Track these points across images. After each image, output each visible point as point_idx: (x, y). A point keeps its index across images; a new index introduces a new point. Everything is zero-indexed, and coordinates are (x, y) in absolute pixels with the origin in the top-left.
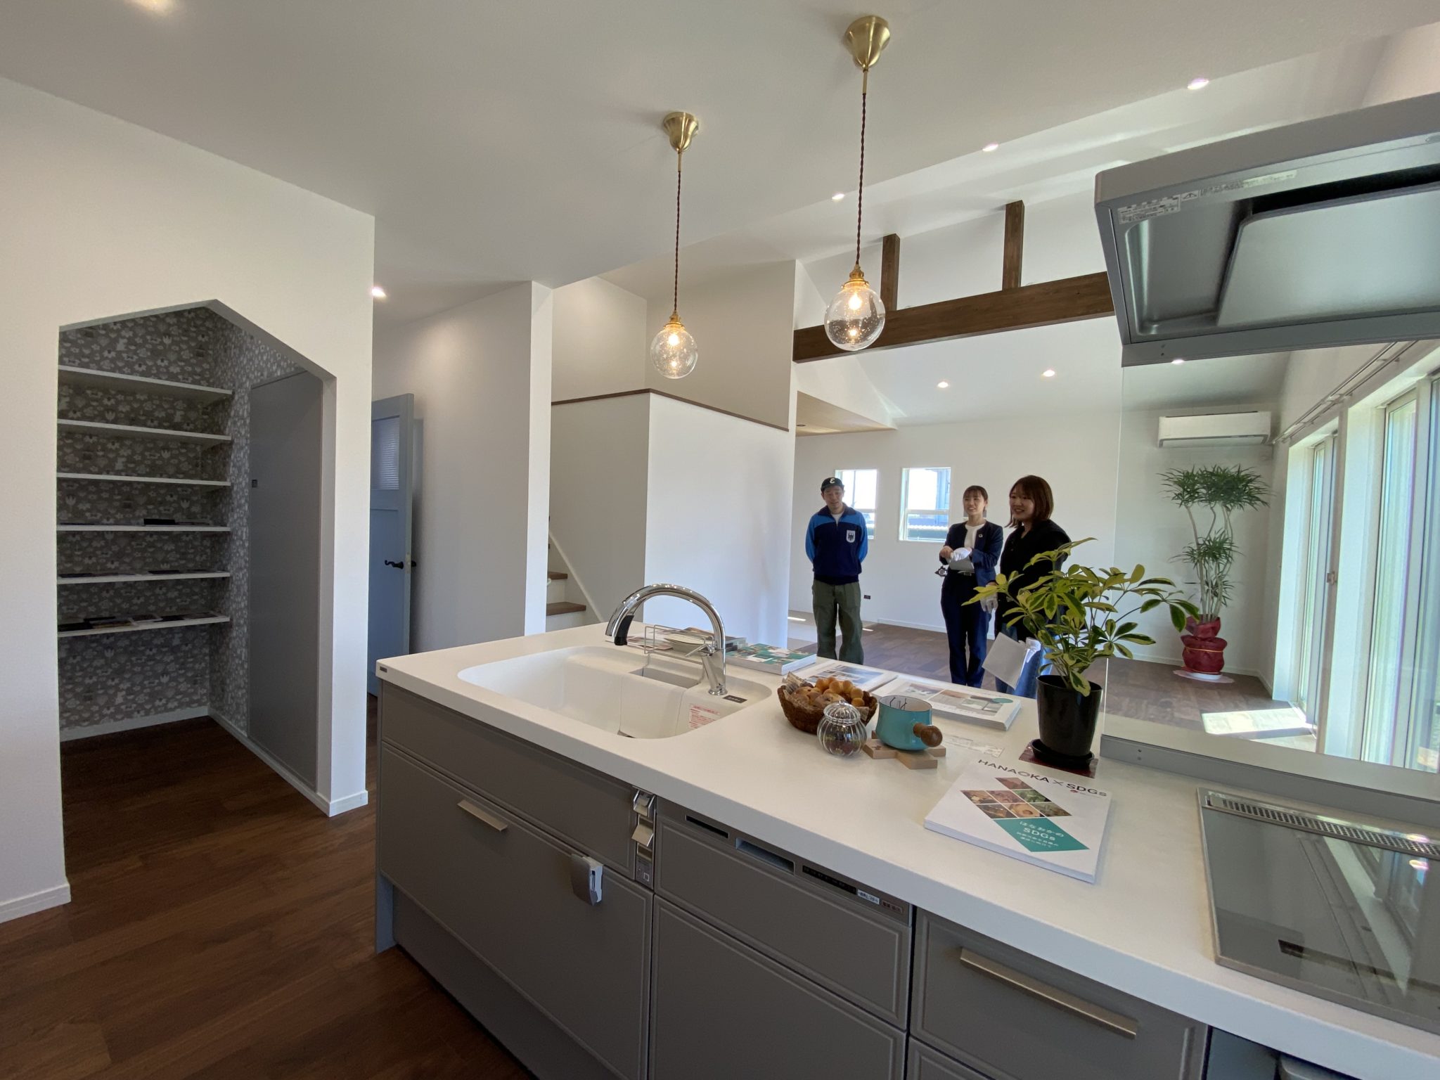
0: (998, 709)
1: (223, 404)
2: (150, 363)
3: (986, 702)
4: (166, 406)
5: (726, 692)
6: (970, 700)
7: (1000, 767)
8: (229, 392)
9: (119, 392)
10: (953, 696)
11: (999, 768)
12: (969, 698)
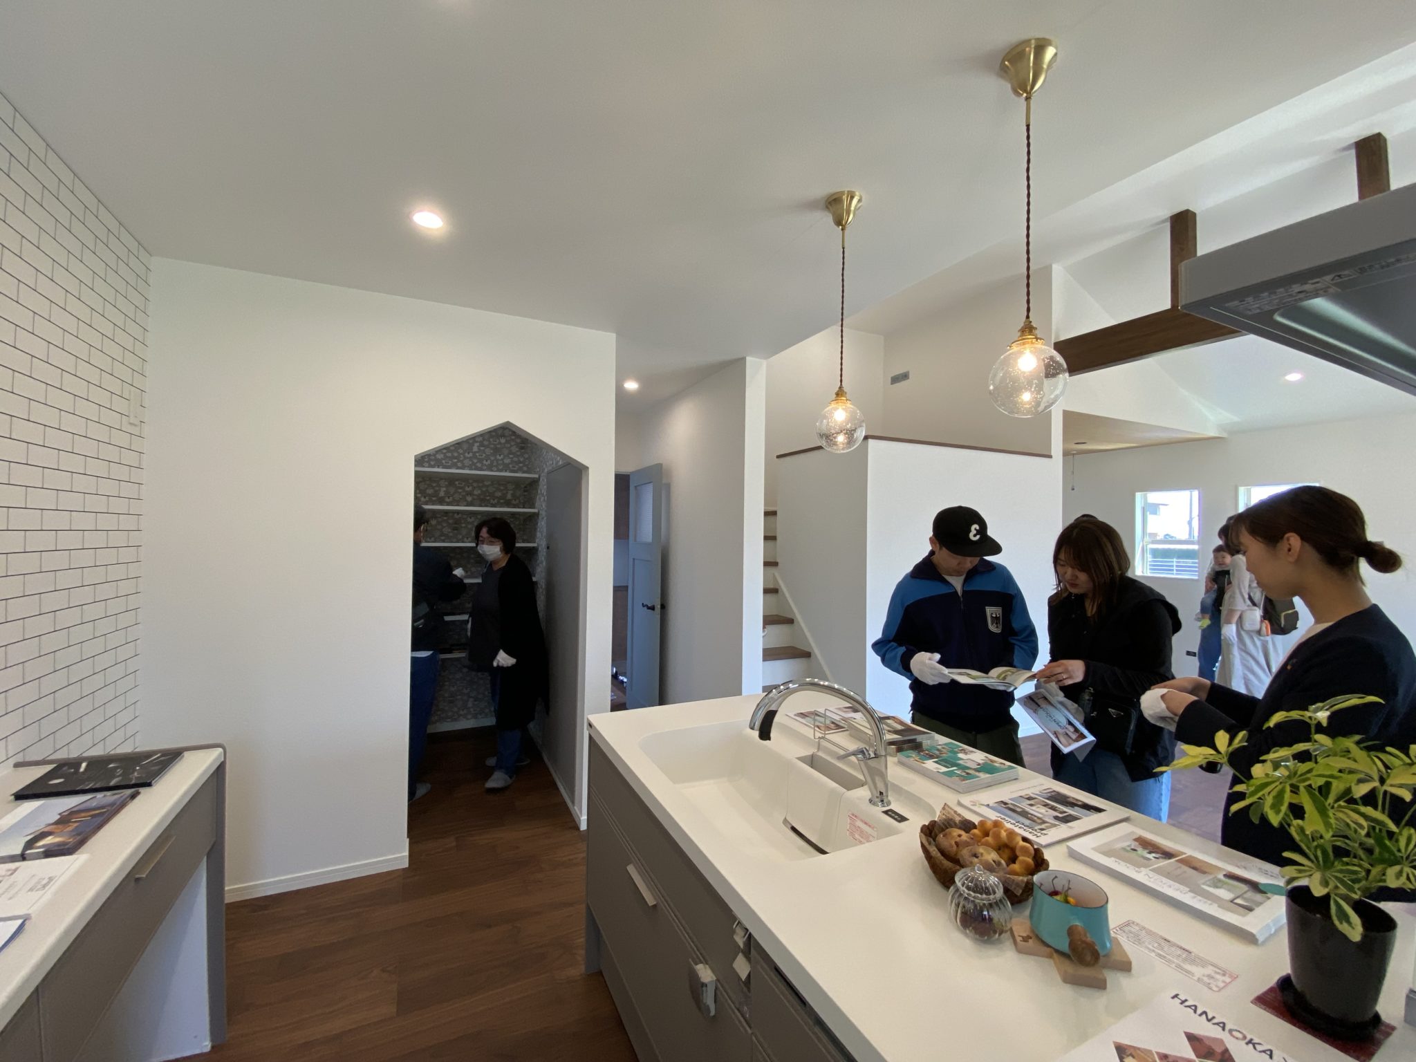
0: (1259, 904)
1: (534, 483)
2: (492, 458)
3: (1244, 887)
4: (502, 488)
5: (889, 803)
6: (1220, 881)
7: (1205, 1013)
8: (536, 476)
9: (475, 481)
10: (1195, 868)
11: (1200, 1015)
12: (1221, 876)
